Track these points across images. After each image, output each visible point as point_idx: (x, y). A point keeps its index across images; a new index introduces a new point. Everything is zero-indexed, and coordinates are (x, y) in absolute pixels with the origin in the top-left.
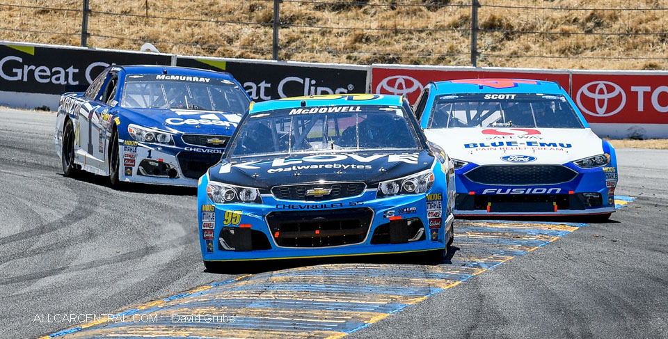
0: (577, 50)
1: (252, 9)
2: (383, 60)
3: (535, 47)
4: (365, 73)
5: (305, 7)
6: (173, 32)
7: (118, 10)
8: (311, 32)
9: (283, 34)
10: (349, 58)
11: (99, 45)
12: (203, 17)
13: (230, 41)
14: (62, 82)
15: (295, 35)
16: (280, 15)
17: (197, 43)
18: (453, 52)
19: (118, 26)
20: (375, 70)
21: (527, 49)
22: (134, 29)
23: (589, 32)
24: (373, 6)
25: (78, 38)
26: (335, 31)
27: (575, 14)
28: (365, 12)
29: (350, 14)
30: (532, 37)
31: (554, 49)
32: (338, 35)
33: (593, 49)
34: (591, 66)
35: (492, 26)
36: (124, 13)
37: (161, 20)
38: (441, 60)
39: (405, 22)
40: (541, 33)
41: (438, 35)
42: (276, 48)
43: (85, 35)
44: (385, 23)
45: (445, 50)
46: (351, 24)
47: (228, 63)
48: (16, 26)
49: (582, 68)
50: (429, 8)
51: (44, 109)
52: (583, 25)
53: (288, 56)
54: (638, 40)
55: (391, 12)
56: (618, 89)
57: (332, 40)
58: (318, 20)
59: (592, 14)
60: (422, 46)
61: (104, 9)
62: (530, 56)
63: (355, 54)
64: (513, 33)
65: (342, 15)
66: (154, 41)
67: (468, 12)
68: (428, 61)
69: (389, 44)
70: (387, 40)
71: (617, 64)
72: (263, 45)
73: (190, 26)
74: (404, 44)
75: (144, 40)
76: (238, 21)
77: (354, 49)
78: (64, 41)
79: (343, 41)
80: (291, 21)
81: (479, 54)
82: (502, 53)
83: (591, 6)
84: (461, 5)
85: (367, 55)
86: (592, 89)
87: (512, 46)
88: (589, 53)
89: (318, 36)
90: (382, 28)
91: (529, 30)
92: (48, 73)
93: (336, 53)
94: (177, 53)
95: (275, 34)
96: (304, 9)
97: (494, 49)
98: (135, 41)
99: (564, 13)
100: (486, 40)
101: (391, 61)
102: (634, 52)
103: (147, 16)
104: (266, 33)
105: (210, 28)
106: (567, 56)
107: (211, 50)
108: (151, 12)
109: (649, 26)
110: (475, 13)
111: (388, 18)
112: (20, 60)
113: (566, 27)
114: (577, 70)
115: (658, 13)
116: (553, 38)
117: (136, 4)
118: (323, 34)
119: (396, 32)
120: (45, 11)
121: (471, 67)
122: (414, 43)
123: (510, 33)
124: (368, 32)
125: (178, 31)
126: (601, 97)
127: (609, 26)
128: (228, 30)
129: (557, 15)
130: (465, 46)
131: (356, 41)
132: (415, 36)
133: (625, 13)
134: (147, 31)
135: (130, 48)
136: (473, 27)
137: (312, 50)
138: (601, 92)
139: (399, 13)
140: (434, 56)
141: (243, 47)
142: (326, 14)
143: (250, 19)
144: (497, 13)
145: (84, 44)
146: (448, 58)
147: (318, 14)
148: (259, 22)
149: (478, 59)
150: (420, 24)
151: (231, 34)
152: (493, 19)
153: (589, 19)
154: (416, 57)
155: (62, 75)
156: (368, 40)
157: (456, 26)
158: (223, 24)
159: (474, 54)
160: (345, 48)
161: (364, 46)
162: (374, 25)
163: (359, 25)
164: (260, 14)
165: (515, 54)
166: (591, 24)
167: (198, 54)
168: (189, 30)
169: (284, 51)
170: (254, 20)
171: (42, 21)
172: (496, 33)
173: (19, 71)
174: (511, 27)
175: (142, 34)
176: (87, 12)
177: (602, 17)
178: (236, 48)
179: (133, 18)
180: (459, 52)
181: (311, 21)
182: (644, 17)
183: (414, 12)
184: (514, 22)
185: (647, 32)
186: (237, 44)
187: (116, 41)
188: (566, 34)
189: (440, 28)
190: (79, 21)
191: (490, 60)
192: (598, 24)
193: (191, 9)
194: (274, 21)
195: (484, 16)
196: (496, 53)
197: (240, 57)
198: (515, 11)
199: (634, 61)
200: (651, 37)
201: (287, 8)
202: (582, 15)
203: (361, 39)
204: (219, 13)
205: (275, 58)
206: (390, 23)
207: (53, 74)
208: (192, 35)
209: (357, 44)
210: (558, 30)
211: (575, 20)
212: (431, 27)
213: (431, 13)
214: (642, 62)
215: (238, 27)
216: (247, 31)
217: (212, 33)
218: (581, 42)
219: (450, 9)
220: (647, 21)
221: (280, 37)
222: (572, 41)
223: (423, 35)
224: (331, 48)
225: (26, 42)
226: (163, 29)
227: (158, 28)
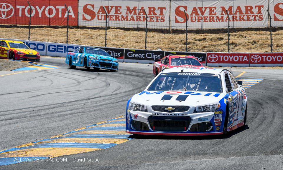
0: (251, 49)
1: (181, 41)
2: (209, 51)
3: (242, 48)
4: (205, 54)
5: (192, 40)
6: (164, 46)
7: (153, 42)
8: (194, 46)
9: (188, 46)
10: (202, 51)
11: (149, 49)
12: (171, 43)
13: (177, 48)
14: (141, 57)
15: (191, 46)
16: (187, 42)
17: (170, 48)
18: (224, 49)
19: (153, 45)
20: (208, 53)
21: (240, 48)
22: (156, 46)
23: (253, 45)
24: (207, 40)
25: (144, 48)
26: (199, 45)
27: (250, 41)
28: (205, 41)
29: (202, 42)
30: (241, 46)
31: (246, 48)
32: (200, 46)
33: (254, 48)
34: (253, 52)
35: (232, 44)
36: (154, 42)
37: (162, 44)
38: (222, 51)
39: (214, 43)
40: (243, 45)
41: (221, 46)
42: (186, 49)
43: (146, 47)
44: (210, 43)
45: (222, 49)
46: (202, 44)
47: (176, 53)
48: (131, 46)
49: (252, 52)
50: (219, 40)
51: (137, 63)
52: (252, 43)
53: (189, 51)
54: (263, 46)
55: (211, 41)
56: (259, 57)
57: (198, 47)
58: (196, 43)
59: (254, 41)
60: (218, 48)
61: (150, 41)
62: (241, 50)
63: (203, 50)
64: (237, 45)
65: (200, 42)
66: (160, 48)
67: (227, 41)
68: (219, 51)
69: (211, 48)
70: (210, 47)
71: (259, 51)
72: (184, 49)
73: (168, 45)
74: (214, 48)
75: (159, 48)
76: (178, 44)
77: (203, 49)
78: (141, 49)
79: (201, 47)
80: (190, 43)
81: (230, 50)
82: (235, 49)
83: (253, 39)
84: (226, 39)
85: (206, 50)
86: (254, 57)
87: (237, 48)
88: (253, 49)
89: (195, 46)
90: (209, 44)
91: (240, 45)
92: (138, 55)
93: (199, 50)
94: (165, 51)
95: (186, 46)
96: (192, 41)
97: (233, 48)
98: (156, 48)
99: (248, 41)
100: (231, 47)
101: (211, 52)
102: (263, 49)
103: (159, 43)
104: (184, 46)
105: (172, 45)
106: (248, 50)
107: (173, 50)
108: (159, 42)
109: (266, 43)
110: (229, 41)
111: (210, 42)
112: (132, 53)
113: (248, 44)
114: (250, 53)
115: (268, 40)
116: (245, 46)
117: (156, 40)
118: (196, 46)
119: (212, 45)
120: (137, 42)
121: (228, 53)
122: (216, 47)
123: (236, 45)
124: (206, 45)
125: (165, 46)
126: (256, 58)
127: (257, 43)
128: (176, 45)
129: (246, 41)
130: (227, 48)
131: (203, 47)
132: (216, 46)
133: (261, 40)
134: (159, 46)
135: (155, 50)
136: (228, 44)
137: (194, 49)
138: (256, 57)
139: (213, 41)
140: (220, 50)
141: (180, 49)
142: (197, 42)
143: (181, 43)
144: (234, 41)
145: (146, 49)
146: (223, 51)
147: (195, 42)
148: (183, 44)
149: (229, 51)
150: (217, 43)
151: (177, 46)
152: (233, 42)
153: (253, 42)
154: (216, 50)
155: (141, 56)
156: (206, 47)
157: (225, 44)
158: (175, 44)
159: (229, 50)
160: (201, 49)
161: (205, 48)
162: (207, 44)
163: (204, 44)
164: (183, 42)
165: (237, 50)
166: (253, 43)
167: (170, 51)
168: (168, 46)
169: (188, 50)
170: (182, 43)
171: (137, 44)
172: (233, 45)
173: (132, 55)
174: (236, 44)
175: (158, 47)
176: (146, 42)
177: (256, 41)
178: (178, 49)
179: (156, 43)
180: (225, 49)
181: (194, 43)
182: (265, 41)
183: (216, 41)
184: (237, 43)
185: (265, 44)
186: (178, 48)
187: (152, 48)
188: (248, 45)
189: (221, 44)
190: (145, 44)
191: (232, 51)
192: (255, 43)
193: (168, 41)
194: (186, 43)
195: (231, 41)
196: (233, 49)
197: (179, 51)
198: (237, 41)
199: (263, 51)
200: (266, 46)
201: (189, 41)
202: (251, 41)
203: (205, 47)
204: (174, 42)
205: (186, 51)
206: (211, 43)
207: (139, 55)
208: (169, 47)
209: (204, 48)
210: (247, 44)
211: (250, 42)
212: (219, 44)
213: (219, 41)
214: (264, 51)
215: (178, 45)
216: (180, 46)
217: (173, 46)
218: (251, 47)
219: (223, 40)
220: (265, 42)
221: (187, 47)
222: (249, 46)
223: (218, 46)
224: (198, 49)
225: (133, 49)
226: (162, 46)
227: (161, 45)
